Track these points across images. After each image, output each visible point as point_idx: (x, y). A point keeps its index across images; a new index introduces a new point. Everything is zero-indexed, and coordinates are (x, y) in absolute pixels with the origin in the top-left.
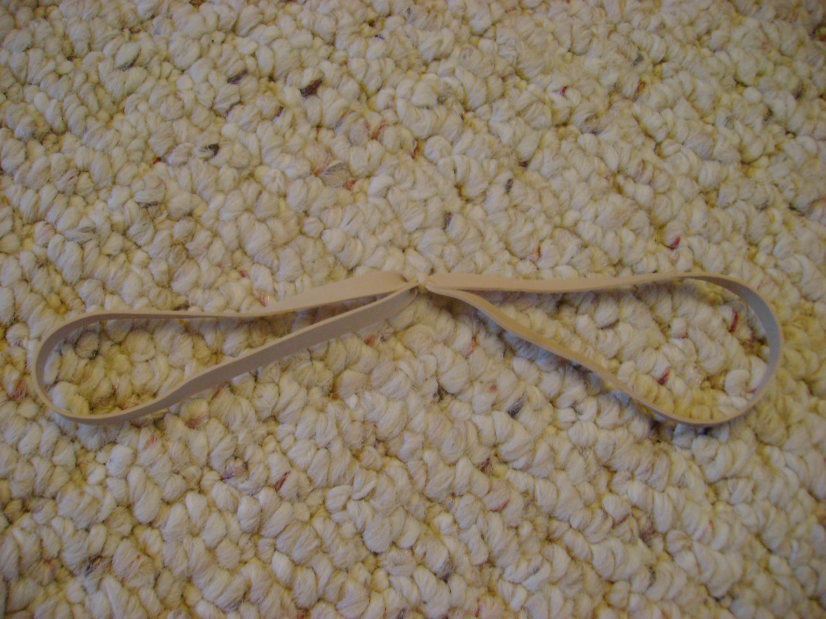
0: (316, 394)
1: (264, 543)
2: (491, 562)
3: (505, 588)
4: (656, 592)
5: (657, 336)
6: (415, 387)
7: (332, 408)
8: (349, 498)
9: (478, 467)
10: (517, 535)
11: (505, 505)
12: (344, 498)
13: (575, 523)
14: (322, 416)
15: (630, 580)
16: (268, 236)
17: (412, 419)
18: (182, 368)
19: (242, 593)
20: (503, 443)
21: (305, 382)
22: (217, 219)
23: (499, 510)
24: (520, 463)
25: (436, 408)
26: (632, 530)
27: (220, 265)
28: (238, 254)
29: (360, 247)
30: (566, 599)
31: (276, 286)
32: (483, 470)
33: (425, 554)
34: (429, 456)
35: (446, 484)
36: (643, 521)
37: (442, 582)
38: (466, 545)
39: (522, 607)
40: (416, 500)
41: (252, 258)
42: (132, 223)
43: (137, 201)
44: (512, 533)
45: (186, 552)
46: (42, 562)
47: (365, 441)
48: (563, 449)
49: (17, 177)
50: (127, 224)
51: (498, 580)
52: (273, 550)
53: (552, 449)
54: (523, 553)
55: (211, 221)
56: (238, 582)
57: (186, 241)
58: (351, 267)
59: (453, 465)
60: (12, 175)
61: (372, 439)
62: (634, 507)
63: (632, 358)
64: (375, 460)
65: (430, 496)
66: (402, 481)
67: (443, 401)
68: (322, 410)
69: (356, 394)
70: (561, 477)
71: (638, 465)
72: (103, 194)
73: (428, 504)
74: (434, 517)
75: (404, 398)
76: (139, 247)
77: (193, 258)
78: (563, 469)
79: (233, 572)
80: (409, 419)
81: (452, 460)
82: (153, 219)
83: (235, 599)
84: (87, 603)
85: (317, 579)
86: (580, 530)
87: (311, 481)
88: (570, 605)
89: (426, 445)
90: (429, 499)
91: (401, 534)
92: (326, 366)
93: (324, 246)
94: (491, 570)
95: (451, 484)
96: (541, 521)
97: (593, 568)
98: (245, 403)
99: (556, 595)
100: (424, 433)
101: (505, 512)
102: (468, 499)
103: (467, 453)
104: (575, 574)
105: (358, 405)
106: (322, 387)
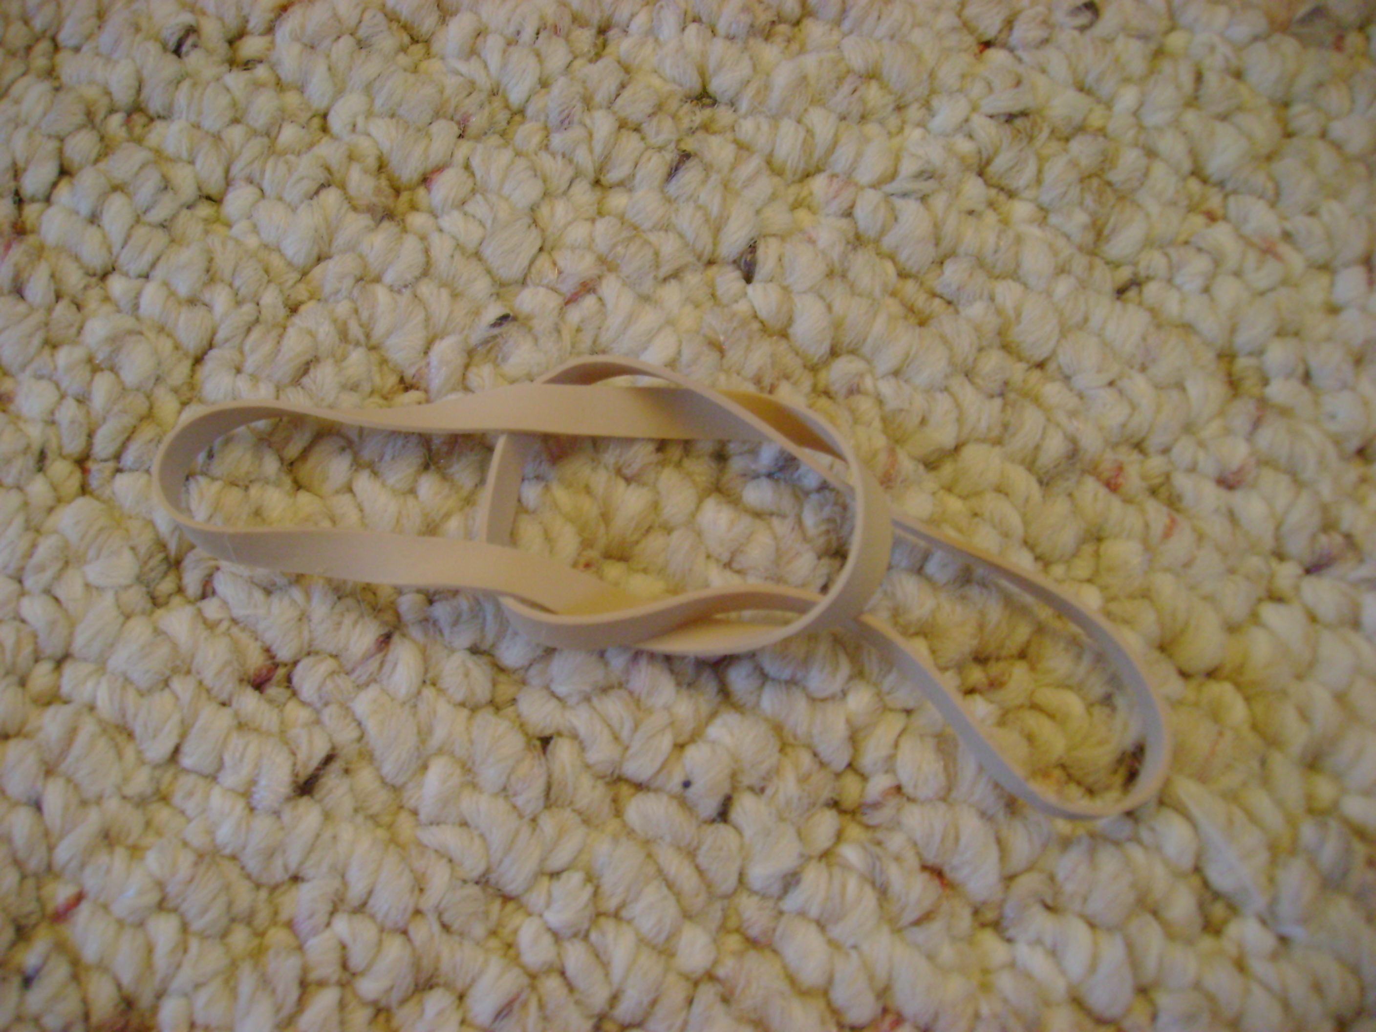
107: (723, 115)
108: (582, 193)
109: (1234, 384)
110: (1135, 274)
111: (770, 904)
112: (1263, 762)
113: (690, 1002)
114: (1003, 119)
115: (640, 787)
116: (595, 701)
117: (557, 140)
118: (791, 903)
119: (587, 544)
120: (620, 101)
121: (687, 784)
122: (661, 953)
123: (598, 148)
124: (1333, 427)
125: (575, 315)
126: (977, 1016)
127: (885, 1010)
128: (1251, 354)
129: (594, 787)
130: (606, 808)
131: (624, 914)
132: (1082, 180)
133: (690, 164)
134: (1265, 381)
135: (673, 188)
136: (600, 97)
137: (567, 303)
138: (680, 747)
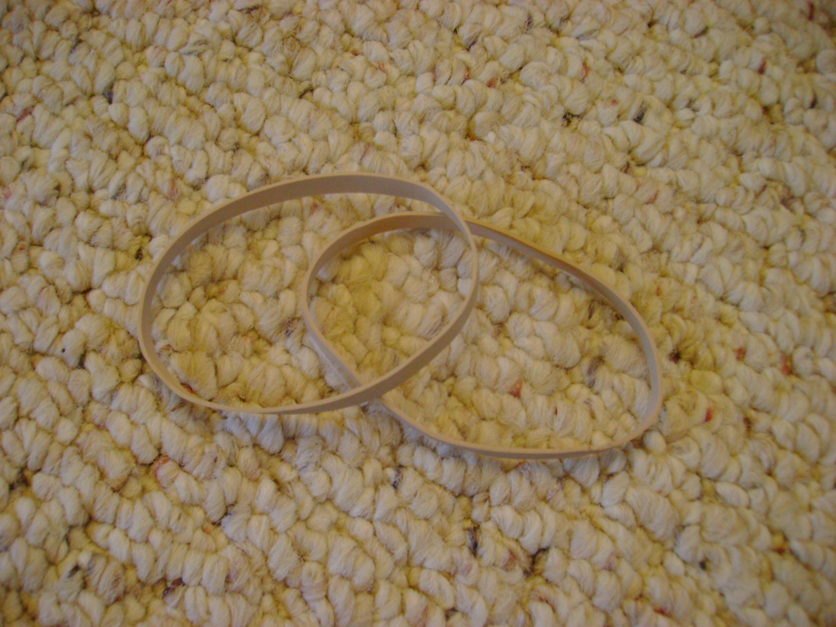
0: (456, 138)
1: (446, 274)
2: (656, 248)
3: (676, 267)
4: (810, 246)
5: (744, 36)
6: (544, 114)
7: (474, 146)
8: (513, 218)
9: (621, 170)
10: (674, 219)
11: (656, 196)
12: (508, 219)
13: (721, 202)
14: (467, 154)
15: (783, 240)
16: (371, 14)
17: (550, 141)
18: (326, 139)
19: (440, 317)
20: (637, 147)
21: (444, 128)
22: (319, 10)
23: (651, 201)
24: (658, 159)
25: (567, 129)
26: (772, 197)
27: (333, 48)
28: (346, 37)
29: (458, 8)
30: (734, 265)
31: (392, 55)
32: (626, 172)
33: (596, 251)
34: (575, 169)
35: (597, 189)
36: (780, 188)
37: (620, 273)
38: (631, 236)
39: (697, 281)
40: (574, 207)
41: (361, 37)
42: (240, 28)
43: (239, 8)
44: (669, 218)
45: (376, 295)
46: (240, 336)
47: (512, 168)
48: (692, 141)
49: (114, 14)
50: (234, 30)
51: (667, 264)
52: (455, 278)
53: (682, 142)
54: (684, 235)
55: (314, 13)
56: (433, 309)
57: (295, 33)
58: (454, 26)
59: (598, 172)
60: (108, 14)
61: (518, 166)
62: (769, 179)
63: (728, 57)
64: (527, 181)
65: (586, 202)
66: (558, 193)
67: (571, 124)
68: (466, 149)
69: (492, 130)
70: (697, 165)
71: (762, 143)
72: (202, 12)
73: (585, 211)
74: (594, 221)
75: (537, 125)
76: (250, 50)
77: (306, 47)
78: (697, 157)
79: (424, 304)
80: (548, 141)
81: (597, 167)
82: (258, 21)
83: (435, 324)
84: (294, 362)
85: (506, 292)
86: (728, 206)
87: (473, 211)
88: (738, 270)
89: (569, 160)
90: (586, 207)
91: (571, 238)
92: (458, 113)
93: (424, 14)
94: (658, 255)
95: (602, 187)
96: (690, 205)
97: (749, 235)
98: (393, 157)
99: (724, 263)
100: (565, 150)
101: (657, 202)
102: (619, 199)
103: (608, 160)
104: (735, 243)
105: (498, 138)
106: (459, 131)
107: (104, 20)
108: (28, 65)
109: (357, 137)
110: (311, 85)
111: (106, 407)
112: (355, 323)
113: (61, 456)
114: (245, 12)
115: (43, 355)
116: (21, 314)
117: (16, 39)
118: (115, 405)
119: (21, 238)
120: (48, 16)
121: (63, 351)
122: (49, 433)
123: (35, 41)
124: (405, 154)
125: (20, 126)
126: (203, 453)
127: (160, 455)
128: (367, 121)
129: (20, 356)
130: (26, 366)
131: (32, 416)
132: (283, 40)
133: (81, 45)
134: (374, 133)
135: (73, 58)
136: (38, 15)
137: (18, 121)
138: (61, 333)
